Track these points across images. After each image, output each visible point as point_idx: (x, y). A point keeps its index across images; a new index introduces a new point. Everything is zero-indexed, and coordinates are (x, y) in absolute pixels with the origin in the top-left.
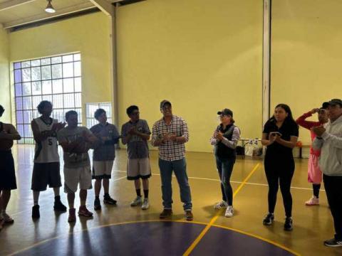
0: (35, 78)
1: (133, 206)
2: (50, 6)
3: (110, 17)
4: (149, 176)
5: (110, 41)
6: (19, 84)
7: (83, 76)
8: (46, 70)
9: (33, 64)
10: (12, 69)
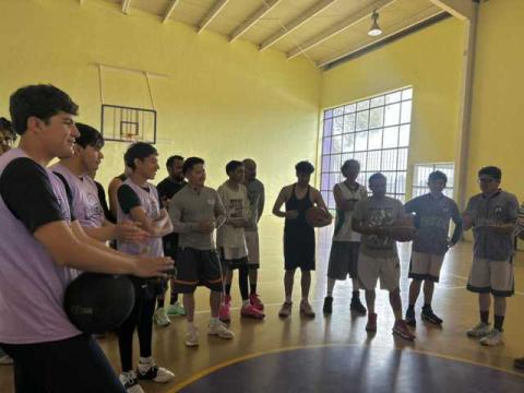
0: (348, 128)
1: (470, 335)
2: (376, 27)
3: (468, 22)
4: (510, 293)
5: (463, 61)
6: (328, 138)
7: (413, 123)
8: (363, 118)
9: (348, 110)
10: (322, 119)
